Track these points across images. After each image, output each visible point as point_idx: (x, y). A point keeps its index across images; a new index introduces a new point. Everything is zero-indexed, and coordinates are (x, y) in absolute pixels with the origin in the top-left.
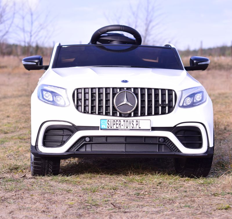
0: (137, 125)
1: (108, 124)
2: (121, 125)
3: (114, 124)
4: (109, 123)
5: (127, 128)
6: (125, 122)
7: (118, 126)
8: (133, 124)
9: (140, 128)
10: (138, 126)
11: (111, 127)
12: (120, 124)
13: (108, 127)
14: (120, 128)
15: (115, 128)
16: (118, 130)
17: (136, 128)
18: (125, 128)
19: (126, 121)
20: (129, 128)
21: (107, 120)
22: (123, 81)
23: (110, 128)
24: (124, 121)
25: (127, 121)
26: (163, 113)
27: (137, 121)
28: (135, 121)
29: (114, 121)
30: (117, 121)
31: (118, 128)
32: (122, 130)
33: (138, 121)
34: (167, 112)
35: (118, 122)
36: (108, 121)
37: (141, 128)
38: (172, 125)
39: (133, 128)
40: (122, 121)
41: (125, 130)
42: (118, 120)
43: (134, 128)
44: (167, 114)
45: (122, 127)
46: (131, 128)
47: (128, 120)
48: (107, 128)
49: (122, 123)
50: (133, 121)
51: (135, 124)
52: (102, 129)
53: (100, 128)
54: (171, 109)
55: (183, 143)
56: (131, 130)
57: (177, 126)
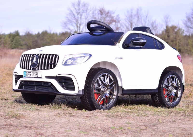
1: (26, 74)
3: (28, 74)
10: (37, 75)
15: (29, 76)
16: (29, 77)
21: (26, 72)
22: (40, 51)
23: (27, 76)
24: (32, 72)
26: (51, 68)
27: (37, 73)
28: (36, 72)
34: (52, 67)
35: (30, 73)
38: (55, 76)
40: (31, 72)
41: (32, 77)
44: (53, 68)
45: (31, 76)
46: (35, 77)
47: (34, 72)
51: (36, 75)
52: (24, 77)
53: (23, 76)
54: (55, 66)
55: (63, 87)
56: (34, 77)
57: (57, 76)
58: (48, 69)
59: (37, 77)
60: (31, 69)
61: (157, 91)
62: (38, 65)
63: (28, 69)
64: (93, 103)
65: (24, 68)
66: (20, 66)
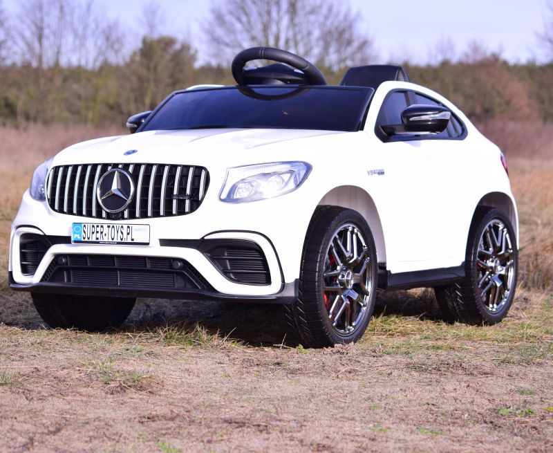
0: (128, 234)
1: (84, 232)
2: (104, 234)
3: (93, 233)
4: (86, 230)
5: (113, 239)
6: (110, 229)
7: (99, 235)
8: (122, 233)
9: (132, 240)
10: (129, 236)
11: (89, 239)
12: (102, 233)
13: (84, 238)
14: (102, 240)
15: (94, 240)
16: (98, 243)
17: (126, 241)
18: (110, 240)
19: (111, 226)
20: (115, 240)
21: (83, 225)
22: (128, 153)
23: (86, 240)
24: (109, 227)
25: (113, 227)
26: (181, 212)
27: (128, 227)
28: (125, 227)
29: (93, 226)
30: (98, 226)
31: (99, 240)
32: (104, 243)
33: (130, 226)
34: (187, 209)
35: (99, 229)
36: (85, 226)
37: (134, 241)
38: (198, 237)
39: (122, 239)
40: (105, 226)
41: (109, 243)
42: (100, 225)
43: (123, 241)
44: (188, 213)
45: (106, 239)
46: (119, 241)
47: (115, 226)
48: (83, 240)
49: (106, 230)
50: (122, 227)
51: (125, 233)
52: (75, 242)
53: (72, 239)
54: (196, 204)
55: (225, 273)
56: (119, 243)
57: (205, 238)
58: (169, 213)
59: (130, 241)
60: (99, 216)
61: (463, 274)
62: (129, 201)
63: (89, 214)
64: (321, 323)
65: (70, 212)
66: (52, 206)
